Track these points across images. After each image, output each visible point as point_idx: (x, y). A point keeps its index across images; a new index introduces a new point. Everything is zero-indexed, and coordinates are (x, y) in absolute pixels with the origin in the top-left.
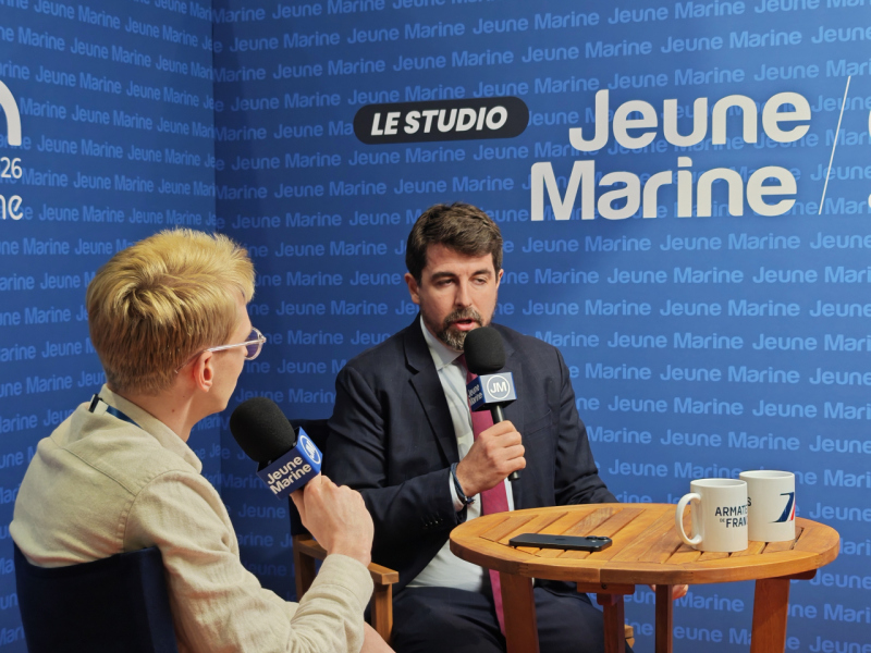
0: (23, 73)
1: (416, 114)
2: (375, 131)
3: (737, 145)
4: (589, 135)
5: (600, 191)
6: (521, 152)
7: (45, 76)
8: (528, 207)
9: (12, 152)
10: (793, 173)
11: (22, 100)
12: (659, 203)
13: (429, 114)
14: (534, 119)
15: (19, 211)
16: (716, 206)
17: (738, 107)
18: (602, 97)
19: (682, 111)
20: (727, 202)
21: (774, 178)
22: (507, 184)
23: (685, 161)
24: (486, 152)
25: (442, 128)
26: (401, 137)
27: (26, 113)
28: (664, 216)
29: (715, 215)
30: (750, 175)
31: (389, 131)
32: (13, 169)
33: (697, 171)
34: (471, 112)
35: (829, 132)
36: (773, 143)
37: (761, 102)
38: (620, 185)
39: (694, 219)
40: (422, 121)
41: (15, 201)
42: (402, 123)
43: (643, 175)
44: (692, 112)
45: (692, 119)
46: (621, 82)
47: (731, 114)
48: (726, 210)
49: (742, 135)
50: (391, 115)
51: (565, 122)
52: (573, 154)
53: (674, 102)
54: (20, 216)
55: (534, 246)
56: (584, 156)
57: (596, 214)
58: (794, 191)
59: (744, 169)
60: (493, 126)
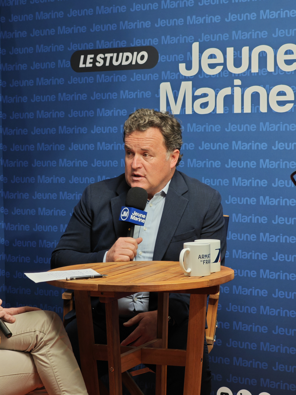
1: (102, 56)
2: (81, 65)
3: (264, 73)
4: (189, 67)
5: (195, 98)
6: (155, 77)
10: (292, 88)
12: (225, 105)
13: (108, 56)
14: (162, 58)
16: (253, 107)
17: (265, 52)
18: (196, 46)
19: (236, 54)
20: (259, 105)
21: (283, 91)
22: (148, 94)
23: (237, 82)
24: (137, 76)
25: (115, 63)
28: (227, 112)
29: (253, 112)
30: (270, 89)
31: (88, 65)
33: (244, 87)
34: (129, 54)
36: (282, 71)
37: (276, 49)
39: (242, 114)
40: (105, 59)
42: (95, 60)
43: (217, 89)
44: (241, 54)
45: (241, 58)
46: (206, 38)
47: (261, 55)
48: (258, 109)
49: (266, 68)
50: (89, 56)
51: (177, 60)
52: (181, 78)
53: (232, 48)
56: (187, 79)
57: (193, 111)
58: (293, 99)
59: (268, 86)
60: (141, 62)
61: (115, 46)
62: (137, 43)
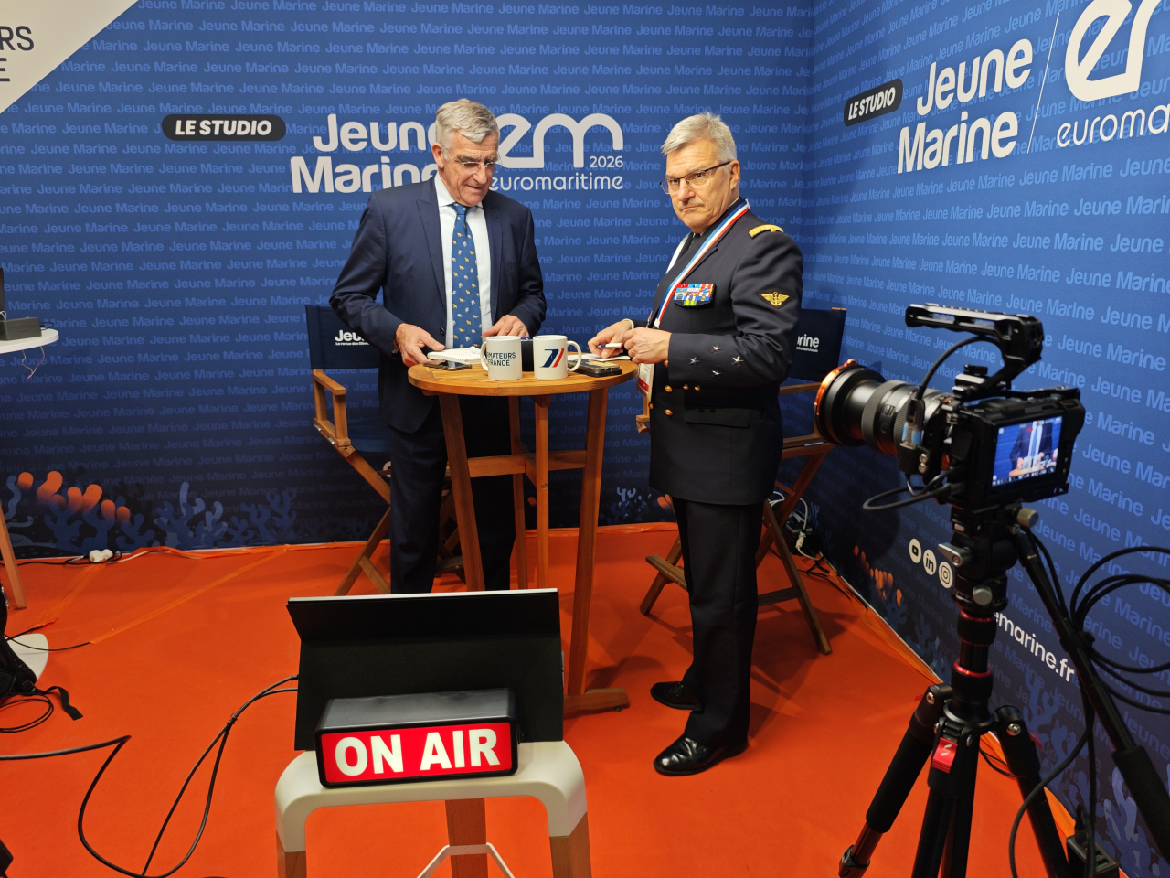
0: (627, 110)
1: (863, 101)
2: (850, 118)
3: (991, 95)
4: (925, 104)
5: (927, 145)
6: (897, 121)
7: (644, 109)
8: (896, 163)
9: (616, 154)
10: (1017, 116)
11: (625, 125)
12: (950, 152)
13: (868, 99)
14: (906, 94)
15: (620, 185)
16: (976, 153)
17: (995, 61)
18: (933, 67)
19: (967, 72)
20: (981, 148)
21: (1007, 122)
22: (890, 146)
23: (965, 115)
24: (886, 123)
25: (872, 110)
26: (859, 119)
27: (628, 131)
28: (952, 163)
29: (974, 160)
30: (995, 121)
31: (855, 116)
32: (616, 162)
33: (969, 122)
34: (881, 94)
35: (1041, 71)
36: (1009, 89)
37: (1006, 53)
38: (934, 141)
39: (965, 164)
40: (865, 105)
41: (618, 180)
42: (859, 109)
43: (945, 130)
44: (971, 71)
45: (971, 77)
46: (944, 53)
47: (991, 68)
48: (980, 154)
50: (857, 104)
51: (916, 93)
52: (917, 119)
53: (964, 63)
54: (622, 187)
55: (898, 193)
56: (921, 119)
57: (923, 166)
58: (1016, 134)
59: (992, 116)
60: (890, 103)
61: (874, 86)
62: (890, 77)
